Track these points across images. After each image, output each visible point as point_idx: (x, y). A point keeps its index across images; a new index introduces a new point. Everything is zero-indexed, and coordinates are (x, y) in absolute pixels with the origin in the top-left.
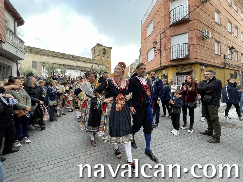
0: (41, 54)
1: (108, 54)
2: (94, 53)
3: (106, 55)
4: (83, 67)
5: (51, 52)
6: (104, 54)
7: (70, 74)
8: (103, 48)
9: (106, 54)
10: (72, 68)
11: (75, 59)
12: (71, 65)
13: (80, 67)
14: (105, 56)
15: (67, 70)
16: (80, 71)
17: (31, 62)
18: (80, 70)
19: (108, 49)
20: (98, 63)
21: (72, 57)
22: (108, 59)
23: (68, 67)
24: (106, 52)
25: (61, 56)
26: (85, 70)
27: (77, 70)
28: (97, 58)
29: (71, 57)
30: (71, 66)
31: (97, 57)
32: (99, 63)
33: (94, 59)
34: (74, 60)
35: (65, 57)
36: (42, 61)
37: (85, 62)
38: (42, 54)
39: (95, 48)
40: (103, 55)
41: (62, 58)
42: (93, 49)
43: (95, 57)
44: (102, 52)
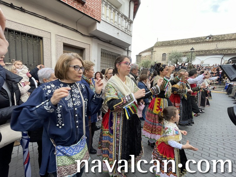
4: (230, 49)
7: (202, 63)
10: (206, 53)
11: (214, 40)
12: (206, 49)
13: (222, 50)
16: (221, 56)
17: (162, 55)
18: (221, 54)
21: (210, 38)
23: (201, 53)
25: (193, 41)
27: (217, 54)
29: (208, 38)
30: (205, 51)
34: (212, 41)
35: (198, 42)
36: (170, 53)
38: (172, 45)
41: (193, 43)
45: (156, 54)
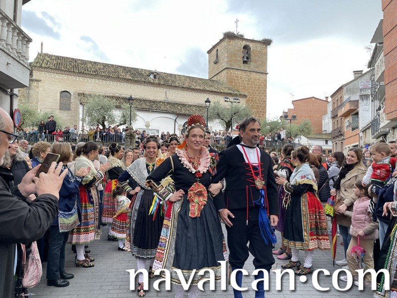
0: (81, 73)
1: (256, 62)
2: (216, 63)
3: (252, 66)
4: (183, 105)
5: (106, 66)
6: (245, 62)
7: (147, 126)
8: (244, 43)
9: (252, 63)
10: (151, 106)
11: (162, 83)
12: (152, 98)
13: (174, 104)
14: (246, 69)
15: (138, 113)
16: (173, 117)
17: (59, 95)
18: (173, 113)
19: (259, 47)
20: (226, 91)
21: (155, 77)
22: (258, 76)
23: (144, 106)
24: (253, 57)
25: (128, 77)
26: (187, 112)
27: (167, 112)
28: (223, 77)
29: (152, 76)
30: (150, 101)
31: (225, 72)
32: (229, 89)
33: (215, 79)
34: (159, 85)
35: (136, 79)
36: (81, 92)
37: (189, 89)
38: (83, 73)
39: (218, 47)
40: (243, 67)
41: (128, 80)
42: (214, 52)
43: (217, 72)
44: (239, 59)
45: (41, 89)
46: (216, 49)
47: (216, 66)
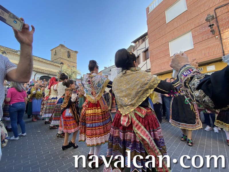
1: (73, 58)
3: (71, 59)
4: (39, 69)
6: (68, 57)
8: (68, 50)
14: (69, 60)
19: (74, 53)
22: (73, 63)
24: (71, 56)
28: (59, 61)
31: (60, 59)
33: (54, 61)
37: (42, 62)
42: (54, 50)
43: (55, 59)
44: (66, 55)
46: (55, 49)
47: (55, 56)
